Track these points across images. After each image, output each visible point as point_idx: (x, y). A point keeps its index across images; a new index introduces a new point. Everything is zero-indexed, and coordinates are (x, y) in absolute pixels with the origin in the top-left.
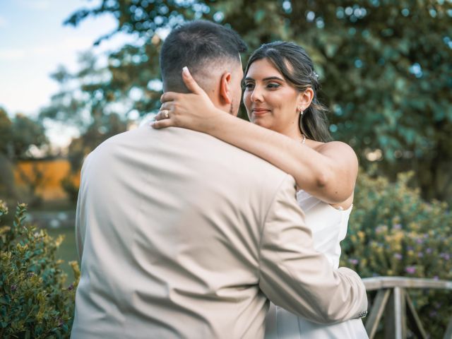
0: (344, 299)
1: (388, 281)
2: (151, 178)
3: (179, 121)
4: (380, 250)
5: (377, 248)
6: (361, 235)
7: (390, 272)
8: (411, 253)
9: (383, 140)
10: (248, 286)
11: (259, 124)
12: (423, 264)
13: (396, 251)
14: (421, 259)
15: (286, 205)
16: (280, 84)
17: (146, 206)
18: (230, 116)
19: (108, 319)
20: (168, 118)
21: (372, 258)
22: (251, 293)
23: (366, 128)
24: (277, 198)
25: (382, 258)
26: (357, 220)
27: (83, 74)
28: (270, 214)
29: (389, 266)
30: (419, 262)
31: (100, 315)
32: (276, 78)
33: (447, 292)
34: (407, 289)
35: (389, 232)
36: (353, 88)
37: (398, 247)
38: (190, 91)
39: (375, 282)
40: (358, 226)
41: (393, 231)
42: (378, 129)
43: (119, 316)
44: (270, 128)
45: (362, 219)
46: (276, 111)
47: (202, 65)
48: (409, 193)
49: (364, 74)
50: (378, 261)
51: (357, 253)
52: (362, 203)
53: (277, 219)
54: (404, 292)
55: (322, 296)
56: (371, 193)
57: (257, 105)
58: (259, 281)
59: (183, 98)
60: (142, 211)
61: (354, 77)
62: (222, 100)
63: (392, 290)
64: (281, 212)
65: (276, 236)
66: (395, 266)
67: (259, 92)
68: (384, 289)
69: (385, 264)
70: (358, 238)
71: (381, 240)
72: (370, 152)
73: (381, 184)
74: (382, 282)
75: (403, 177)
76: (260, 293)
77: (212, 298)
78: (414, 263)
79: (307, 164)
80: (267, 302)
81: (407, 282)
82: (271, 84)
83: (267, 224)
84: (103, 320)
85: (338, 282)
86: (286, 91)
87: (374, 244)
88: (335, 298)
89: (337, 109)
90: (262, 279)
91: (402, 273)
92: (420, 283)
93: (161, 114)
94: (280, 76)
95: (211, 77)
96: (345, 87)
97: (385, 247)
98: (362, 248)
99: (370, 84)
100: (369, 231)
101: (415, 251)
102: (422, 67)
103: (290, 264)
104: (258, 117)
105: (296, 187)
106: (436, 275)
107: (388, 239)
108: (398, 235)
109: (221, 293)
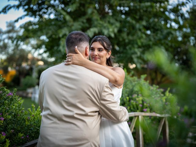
0: (123, 114)
1: (137, 113)
2: (66, 80)
3: (74, 62)
4: (134, 103)
5: (133, 102)
6: (128, 98)
7: (138, 111)
8: (145, 104)
9: (135, 60)
10: (96, 112)
11: (96, 62)
12: (149, 108)
13: (140, 104)
14: (149, 106)
15: (107, 87)
16: (103, 50)
17: (65, 89)
18: (87, 60)
19: (55, 123)
20: (70, 62)
21: (132, 106)
22: (97, 114)
23: (129, 56)
24: (105, 86)
25: (135, 106)
26: (126, 93)
27: (9, 32)
28: (103, 90)
29: (138, 109)
30: (148, 107)
31: (52, 122)
32: (102, 48)
33: (158, 118)
34: (144, 116)
35: (138, 97)
36: (124, 40)
37: (141, 102)
38: (77, 53)
39: (133, 114)
40: (126, 95)
41: (139, 96)
42: (134, 56)
43: (58, 121)
44: (99, 64)
45: (128, 93)
46: (101, 58)
47: (81, 44)
48: (145, 82)
49: (128, 34)
50: (134, 107)
51: (126, 105)
52: (128, 86)
53: (105, 92)
54: (143, 117)
55: (118, 114)
56: (131, 82)
57: (95, 56)
58: (100, 110)
59: (75, 55)
60: (64, 90)
61: (124, 35)
62: (86, 54)
63: (138, 116)
64: (106, 90)
65: (105, 96)
66: (140, 109)
67: (96, 52)
68: (135, 116)
69: (136, 109)
70: (126, 99)
71: (135, 100)
72: (131, 65)
73: (135, 79)
74: (135, 114)
75: (143, 77)
76: (99, 114)
77: (86, 115)
78: (147, 108)
79: (112, 75)
80: (101, 117)
81: (143, 114)
82: (100, 50)
83: (102, 93)
84: (53, 123)
85: (122, 109)
86: (104, 52)
87: (132, 101)
88: (121, 114)
89: (117, 48)
90: (101, 109)
91: (142, 111)
92: (148, 114)
93: (68, 60)
94: (103, 47)
95: (83, 48)
96: (121, 39)
97: (136, 102)
98: (128, 103)
99: (130, 38)
100: (130, 97)
101: (147, 104)
102: (151, 31)
103: (109, 104)
104: (96, 60)
105: (110, 82)
106: (154, 112)
107: (137, 99)
108: (141, 98)
109: (89, 114)
